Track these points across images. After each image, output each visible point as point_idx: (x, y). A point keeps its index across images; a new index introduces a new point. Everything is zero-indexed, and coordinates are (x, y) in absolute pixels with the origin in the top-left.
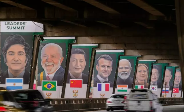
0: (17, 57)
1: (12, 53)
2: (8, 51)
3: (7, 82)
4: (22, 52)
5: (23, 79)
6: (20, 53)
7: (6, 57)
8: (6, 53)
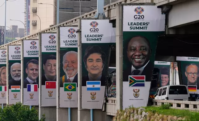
0: (95, 64)
1: (92, 60)
2: (88, 59)
3: (87, 84)
4: (100, 59)
5: (100, 81)
6: (98, 60)
7: (86, 64)
8: (86, 60)
